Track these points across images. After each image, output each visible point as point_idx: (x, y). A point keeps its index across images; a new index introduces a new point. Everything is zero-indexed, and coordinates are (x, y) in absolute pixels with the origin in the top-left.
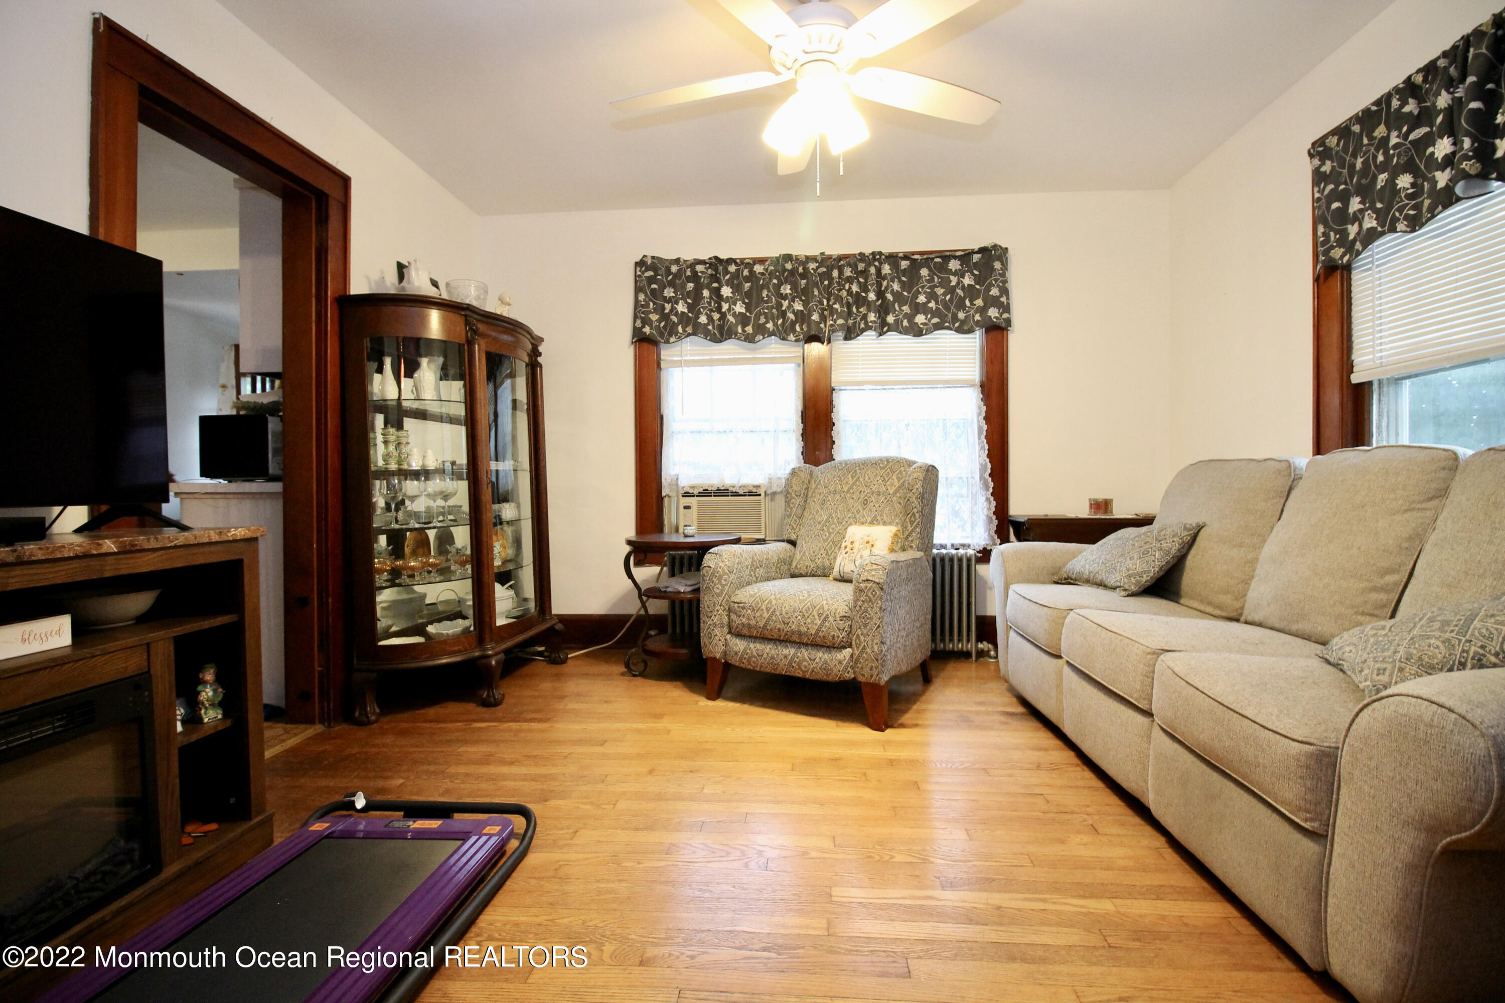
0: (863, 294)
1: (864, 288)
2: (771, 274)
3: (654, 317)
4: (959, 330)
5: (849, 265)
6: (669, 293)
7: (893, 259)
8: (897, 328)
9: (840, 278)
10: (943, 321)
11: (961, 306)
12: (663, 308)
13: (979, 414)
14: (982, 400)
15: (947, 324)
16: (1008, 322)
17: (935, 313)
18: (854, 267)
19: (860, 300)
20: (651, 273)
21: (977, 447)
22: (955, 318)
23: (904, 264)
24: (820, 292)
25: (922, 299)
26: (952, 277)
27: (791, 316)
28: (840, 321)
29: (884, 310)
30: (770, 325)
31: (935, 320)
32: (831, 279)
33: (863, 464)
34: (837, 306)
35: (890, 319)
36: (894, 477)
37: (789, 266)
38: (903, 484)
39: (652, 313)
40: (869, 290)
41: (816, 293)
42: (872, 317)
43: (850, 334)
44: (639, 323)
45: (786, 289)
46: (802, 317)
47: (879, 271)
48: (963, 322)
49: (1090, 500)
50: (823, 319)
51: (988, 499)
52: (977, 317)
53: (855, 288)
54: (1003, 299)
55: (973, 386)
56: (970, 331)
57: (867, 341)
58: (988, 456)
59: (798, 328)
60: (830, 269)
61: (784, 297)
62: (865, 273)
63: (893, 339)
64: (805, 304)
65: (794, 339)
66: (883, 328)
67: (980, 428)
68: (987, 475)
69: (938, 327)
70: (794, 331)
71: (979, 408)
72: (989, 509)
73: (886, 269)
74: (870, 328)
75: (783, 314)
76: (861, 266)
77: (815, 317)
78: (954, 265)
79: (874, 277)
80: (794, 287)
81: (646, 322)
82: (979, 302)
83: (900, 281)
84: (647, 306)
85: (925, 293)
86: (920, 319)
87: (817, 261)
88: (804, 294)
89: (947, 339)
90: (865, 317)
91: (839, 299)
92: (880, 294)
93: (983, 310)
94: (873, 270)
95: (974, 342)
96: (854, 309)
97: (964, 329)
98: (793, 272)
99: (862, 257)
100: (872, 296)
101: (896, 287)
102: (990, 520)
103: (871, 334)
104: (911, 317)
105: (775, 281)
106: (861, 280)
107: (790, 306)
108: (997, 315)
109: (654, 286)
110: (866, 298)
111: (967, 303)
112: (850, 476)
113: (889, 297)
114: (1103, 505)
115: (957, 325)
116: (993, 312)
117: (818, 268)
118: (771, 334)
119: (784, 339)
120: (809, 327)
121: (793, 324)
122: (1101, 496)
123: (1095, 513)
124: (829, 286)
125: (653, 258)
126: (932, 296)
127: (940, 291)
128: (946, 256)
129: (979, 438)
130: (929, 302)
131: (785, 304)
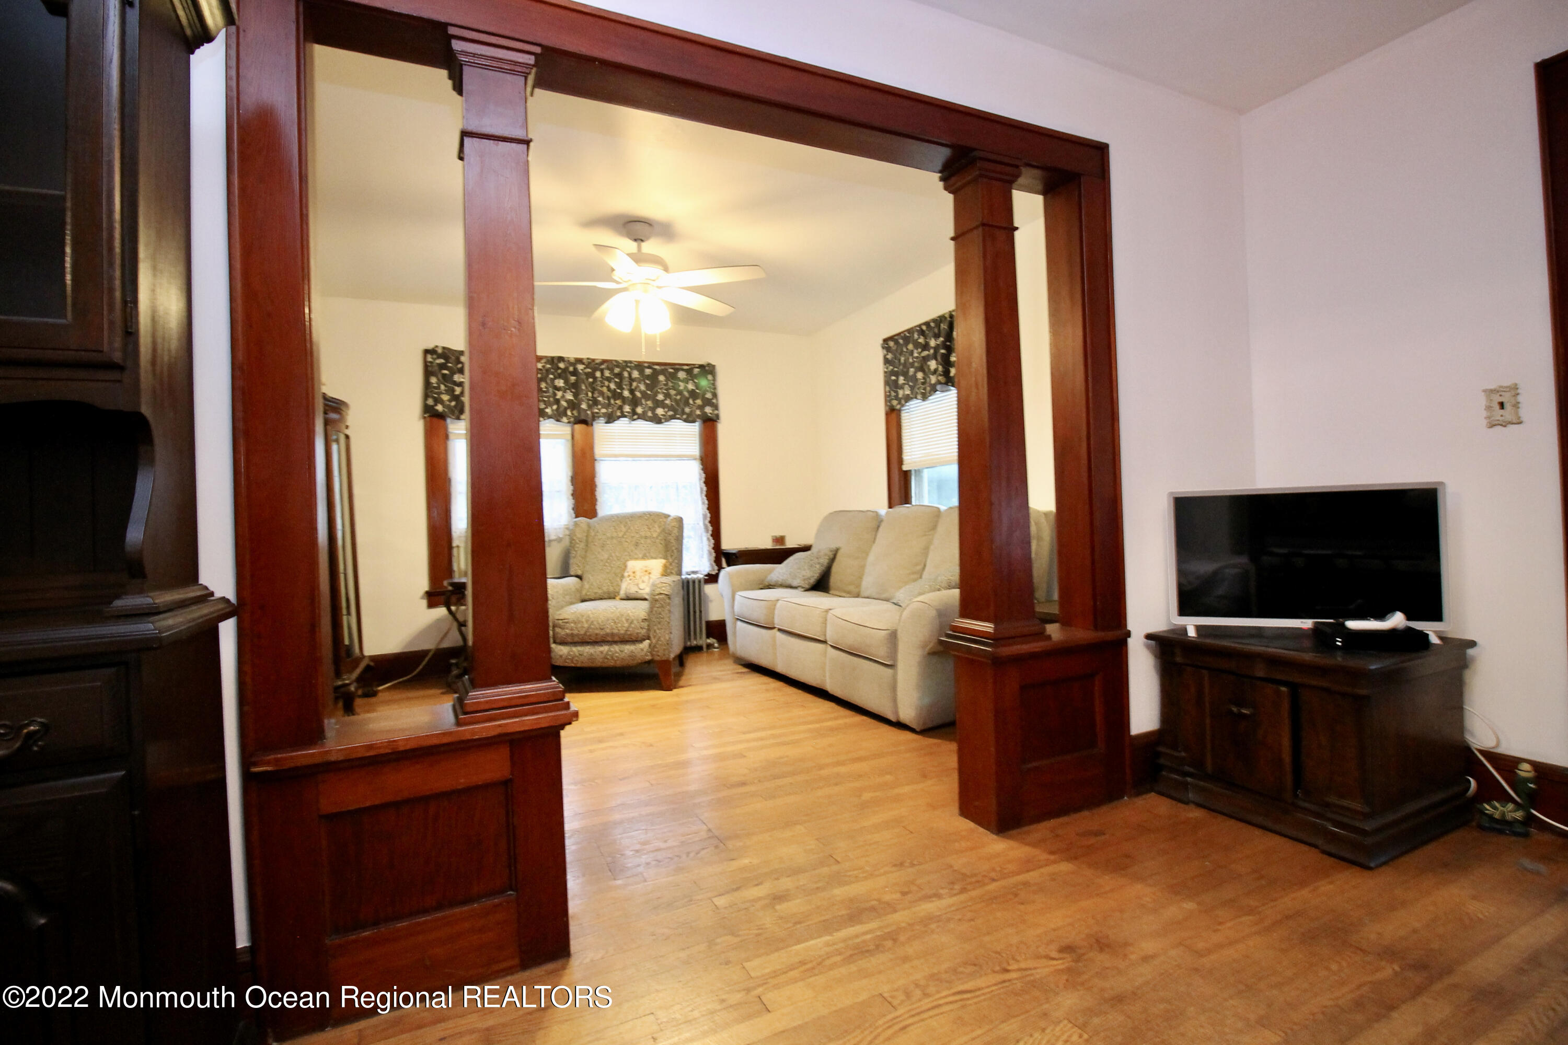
0: (619, 391)
1: (619, 386)
2: (548, 370)
3: (445, 397)
4: (686, 421)
5: (608, 368)
6: (459, 378)
7: (640, 366)
8: (643, 417)
9: (602, 378)
10: (676, 414)
11: (687, 404)
12: (453, 391)
13: (700, 479)
14: (703, 469)
15: (678, 416)
16: (718, 416)
17: (671, 408)
18: (611, 370)
19: (616, 395)
20: (442, 361)
21: (700, 502)
22: (683, 413)
23: (648, 371)
24: (586, 387)
25: (660, 397)
26: (681, 383)
27: (564, 404)
28: (604, 411)
29: (635, 402)
30: (548, 410)
31: (671, 413)
32: (595, 378)
33: (632, 517)
34: (600, 399)
35: (639, 410)
36: (656, 526)
37: (562, 365)
38: (664, 530)
39: (443, 394)
40: (623, 389)
41: (584, 387)
42: (627, 408)
43: (610, 419)
44: (430, 402)
45: (560, 383)
46: (573, 405)
47: (630, 374)
48: (689, 415)
49: (773, 536)
50: (590, 407)
51: (708, 539)
52: (698, 412)
53: (613, 386)
54: (714, 401)
55: (695, 459)
56: (694, 421)
57: (622, 425)
58: (708, 509)
59: (569, 413)
60: (595, 370)
61: (558, 389)
62: (620, 375)
63: (641, 425)
64: (576, 395)
65: (566, 421)
66: (634, 416)
67: (701, 489)
68: (707, 522)
69: (673, 417)
70: (566, 415)
71: (700, 474)
72: (709, 546)
73: (635, 374)
74: (625, 416)
75: (557, 402)
76: (617, 370)
77: (584, 406)
78: (681, 375)
79: (627, 379)
80: (566, 382)
81: (437, 401)
82: (699, 402)
83: (645, 383)
84: (439, 388)
85: (663, 393)
86: (660, 411)
87: (583, 364)
88: (575, 387)
89: (677, 425)
90: (620, 408)
91: (602, 394)
92: (632, 392)
93: (701, 408)
94: (626, 374)
95: (694, 429)
96: (612, 401)
97: (689, 419)
98: (565, 370)
99: (617, 364)
100: (626, 393)
101: (642, 387)
102: (710, 553)
103: (624, 421)
104: (653, 409)
105: (551, 376)
106: (617, 380)
107: (563, 397)
108: (711, 412)
109: (446, 372)
110: (621, 394)
111: (691, 401)
112: (622, 526)
113: (638, 394)
114: (780, 540)
115: (685, 417)
116: (708, 410)
117: (585, 368)
118: (550, 417)
119: (558, 421)
120: (579, 413)
121: (566, 409)
122: (778, 533)
123: (776, 545)
124: (593, 383)
125: (444, 348)
126: (667, 396)
127: (673, 392)
128: (677, 367)
129: (701, 496)
130: (666, 399)
131: (559, 394)
